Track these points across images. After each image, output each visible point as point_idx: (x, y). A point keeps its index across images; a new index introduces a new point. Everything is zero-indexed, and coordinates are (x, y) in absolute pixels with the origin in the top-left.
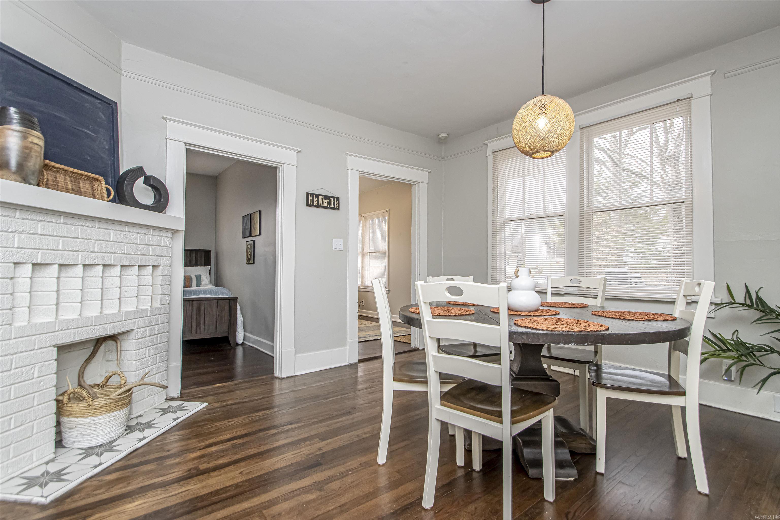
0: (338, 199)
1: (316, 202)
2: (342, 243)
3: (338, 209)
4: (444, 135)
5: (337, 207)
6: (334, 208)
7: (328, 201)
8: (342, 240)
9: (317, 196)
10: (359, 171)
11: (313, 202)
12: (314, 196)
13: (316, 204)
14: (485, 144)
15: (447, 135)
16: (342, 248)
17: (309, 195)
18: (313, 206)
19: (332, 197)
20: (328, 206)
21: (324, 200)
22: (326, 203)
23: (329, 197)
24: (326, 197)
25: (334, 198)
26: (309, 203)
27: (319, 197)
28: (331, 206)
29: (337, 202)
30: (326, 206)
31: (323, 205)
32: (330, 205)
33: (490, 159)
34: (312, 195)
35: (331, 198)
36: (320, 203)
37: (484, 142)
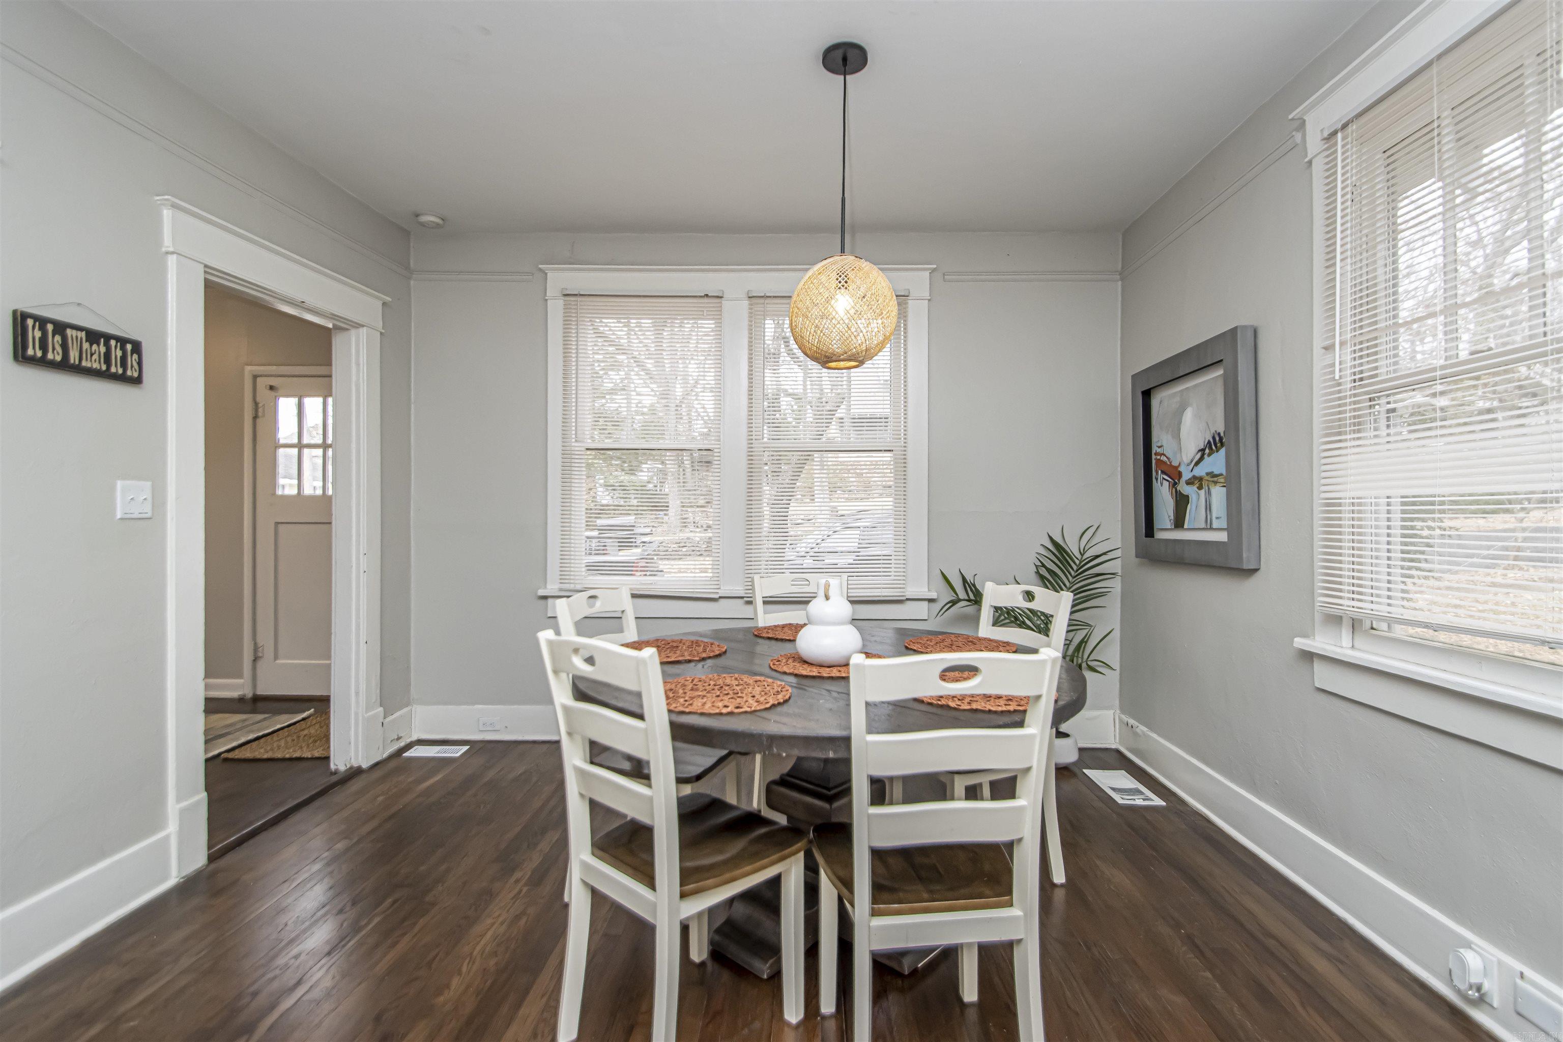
0: (137, 347)
1: (59, 349)
2: (147, 494)
3: (137, 381)
4: (432, 219)
5: (136, 375)
6: (123, 379)
7: (103, 349)
8: (149, 484)
9: (61, 328)
10: (206, 266)
11: (44, 346)
12: (50, 327)
13: (58, 358)
14: (540, 270)
15: (440, 221)
16: (148, 509)
17: (30, 322)
18: (43, 362)
19: (118, 339)
20: (104, 367)
21: (86, 345)
22: (95, 357)
23: (108, 337)
24: (93, 336)
25: (122, 341)
26: (30, 352)
27: (69, 332)
28: (113, 370)
29: (135, 356)
30: (96, 366)
31: (84, 363)
32: (109, 366)
33: (556, 307)
34: (42, 322)
35: (113, 343)
36: (74, 356)
37: (540, 266)
